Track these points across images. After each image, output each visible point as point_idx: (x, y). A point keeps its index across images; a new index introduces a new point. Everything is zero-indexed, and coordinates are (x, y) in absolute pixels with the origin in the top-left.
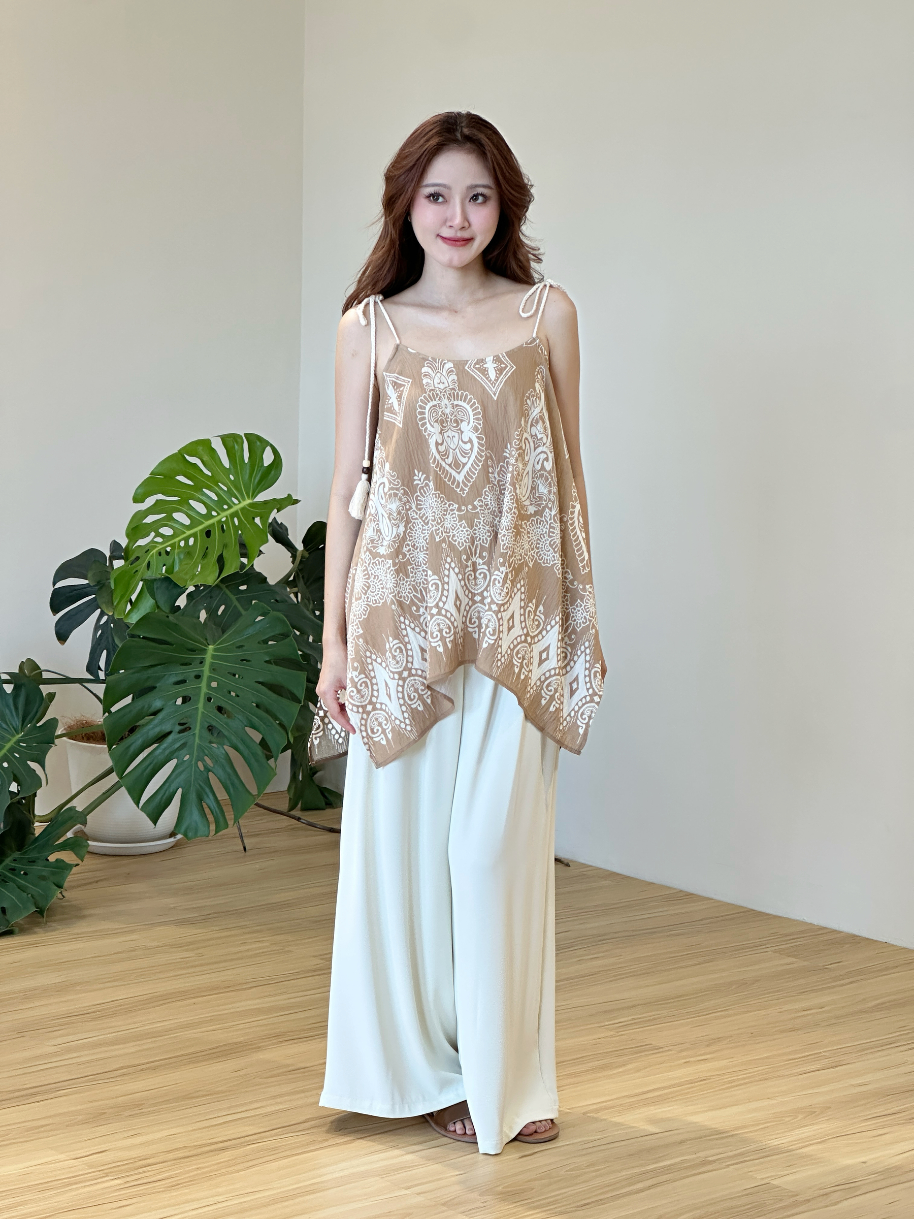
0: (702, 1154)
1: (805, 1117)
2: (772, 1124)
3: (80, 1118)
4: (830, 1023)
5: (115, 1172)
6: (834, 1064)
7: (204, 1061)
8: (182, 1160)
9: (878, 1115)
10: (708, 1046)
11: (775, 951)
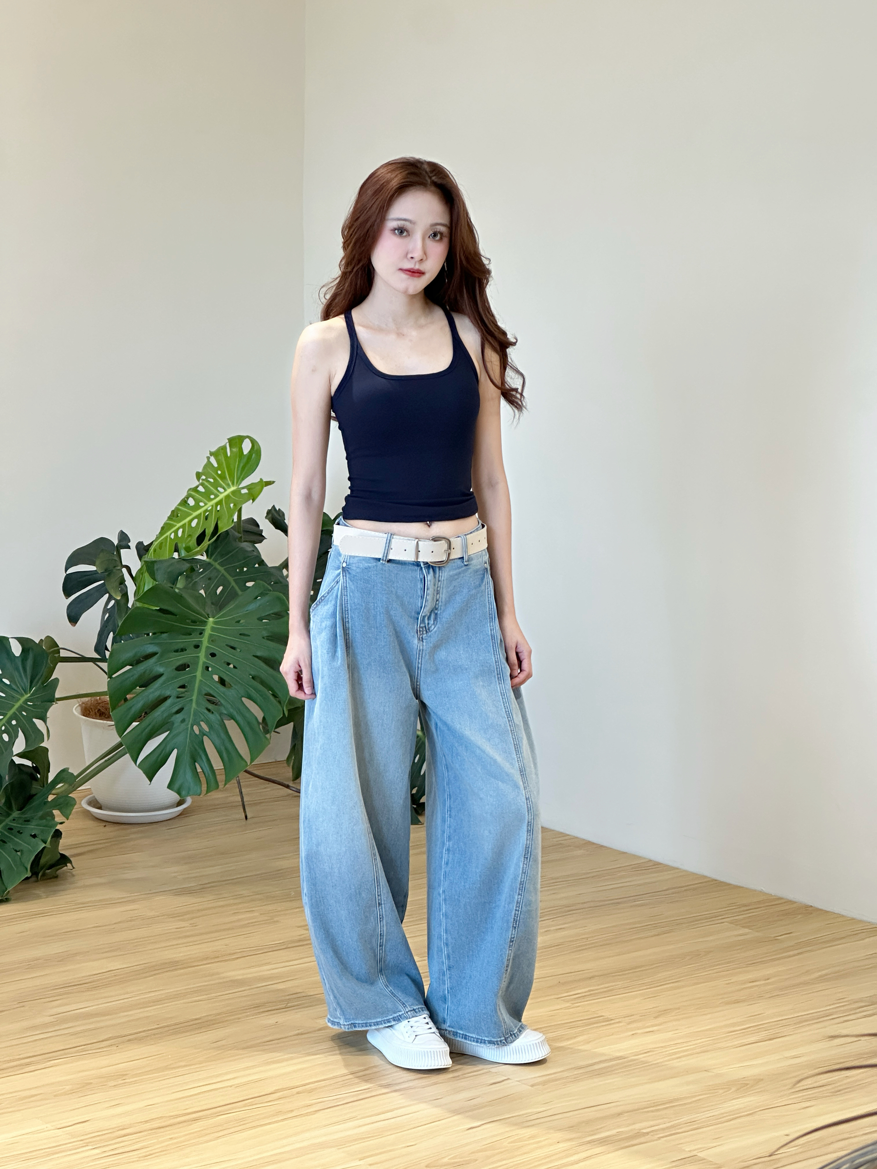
0: (637, 1126)
1: (738, 1090)
2: (706, 1096)
3: (68, 1088)
4: (771, 995)
5: (94, 1142)
6: (772, 1037)
7: (187, 1031)
8: (157, 1130)
9: (807, 1087)
10: (656, 1017)
11: (731, 923)
